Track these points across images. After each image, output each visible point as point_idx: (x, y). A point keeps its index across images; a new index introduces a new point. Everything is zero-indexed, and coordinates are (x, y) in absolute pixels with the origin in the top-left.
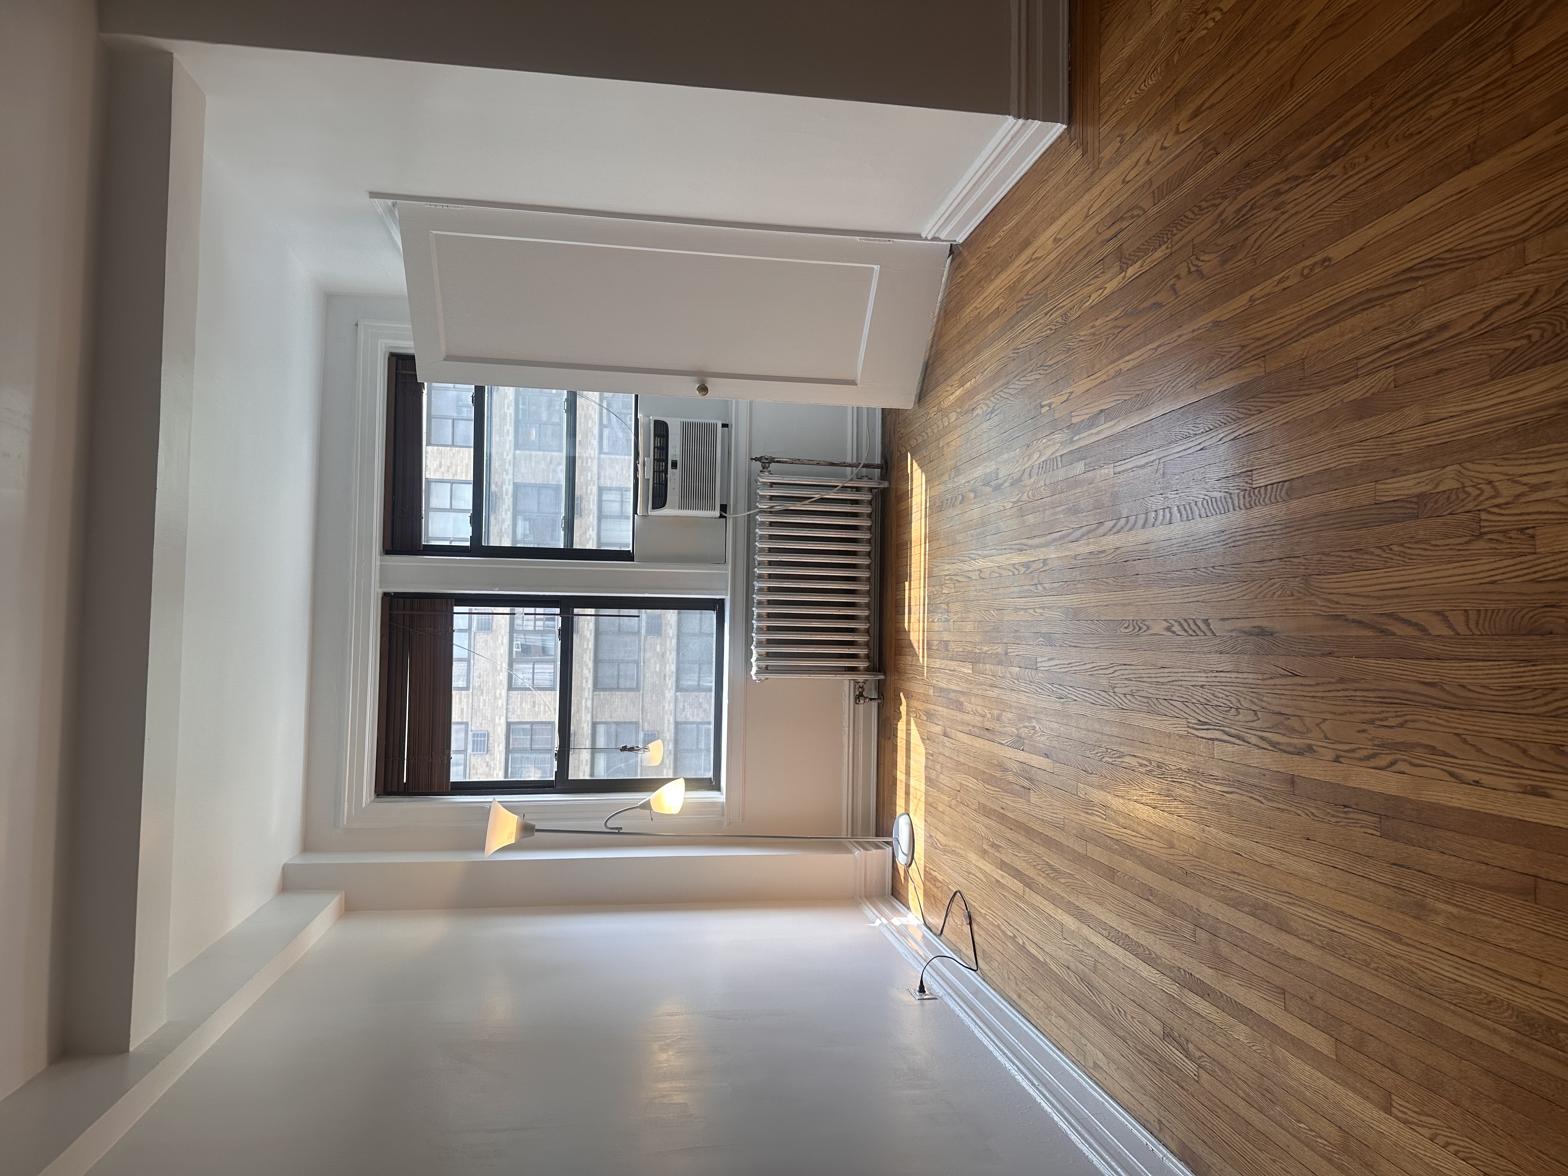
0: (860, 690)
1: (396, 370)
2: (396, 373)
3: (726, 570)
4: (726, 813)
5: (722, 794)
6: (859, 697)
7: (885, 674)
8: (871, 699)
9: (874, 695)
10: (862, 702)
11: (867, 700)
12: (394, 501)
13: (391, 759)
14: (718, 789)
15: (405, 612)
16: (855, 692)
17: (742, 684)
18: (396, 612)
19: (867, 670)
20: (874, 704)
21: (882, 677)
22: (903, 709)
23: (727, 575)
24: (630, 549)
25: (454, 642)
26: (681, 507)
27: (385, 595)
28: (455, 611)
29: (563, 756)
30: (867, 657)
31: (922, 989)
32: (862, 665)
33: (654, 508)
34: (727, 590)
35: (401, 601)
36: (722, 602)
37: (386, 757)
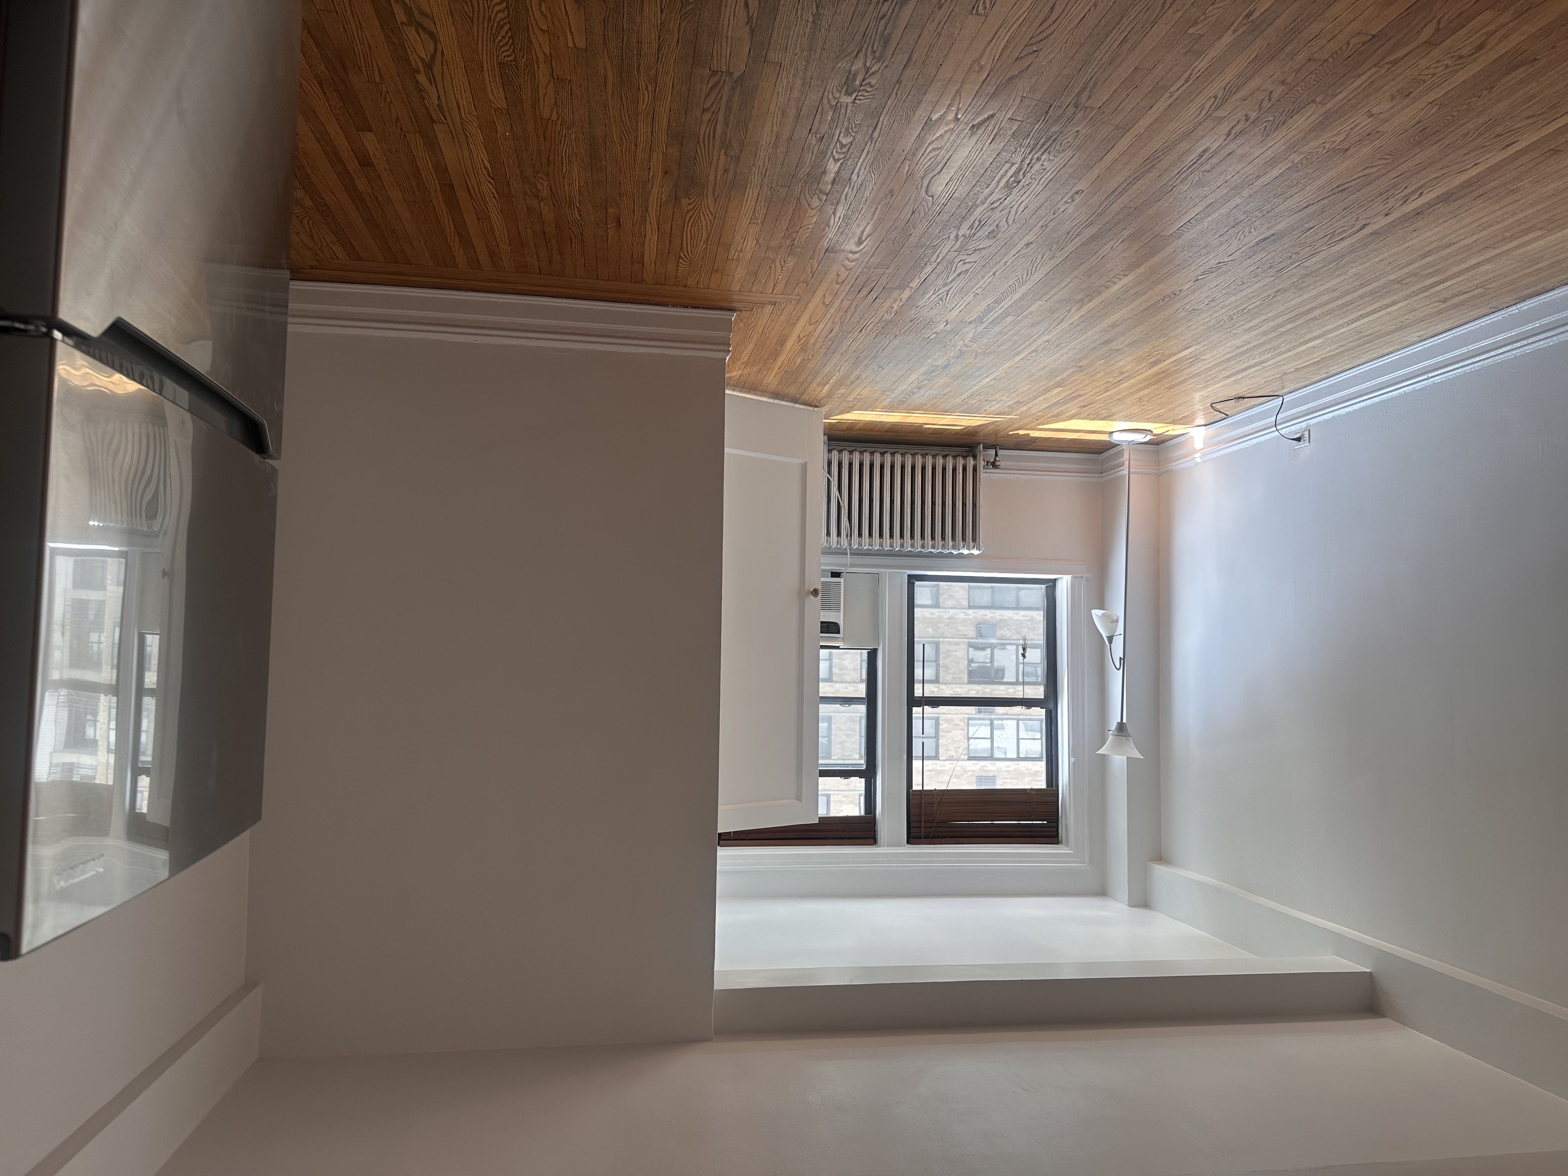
0: (990, 464)
1: (730, 840)
2: (733, 840)
3: (886, 573)
4: (1080, 575)
5: (1061, 578)
6: (994, 465)
7: (979, 444)
8: (996, 455)
9: (993, 452)
10: (998, 463)
11: (997, 459)
12: (834, 838)
13: (1033, 833)
14: (1054, 581)
15: (923, 827)
16: (990, 469)
17: (984, 562)
18: (923, 834)
19: (975, 457)
20: (1000, 452)
21: (981, 445)
22: (1021, 432)
23: (889, 573)
24: (865, 652)
25: (944, 788)
26: (839, 610)
27: (908, 843)
28: (920, 788)
29: (1028, 703)
30: (965, 458)
31: (1298, 439)
32: (971, 462)
33: (838, 632)
34: (902, 572)
35: (912, 830)
36: (910, 577)
37: (1031, 837)
